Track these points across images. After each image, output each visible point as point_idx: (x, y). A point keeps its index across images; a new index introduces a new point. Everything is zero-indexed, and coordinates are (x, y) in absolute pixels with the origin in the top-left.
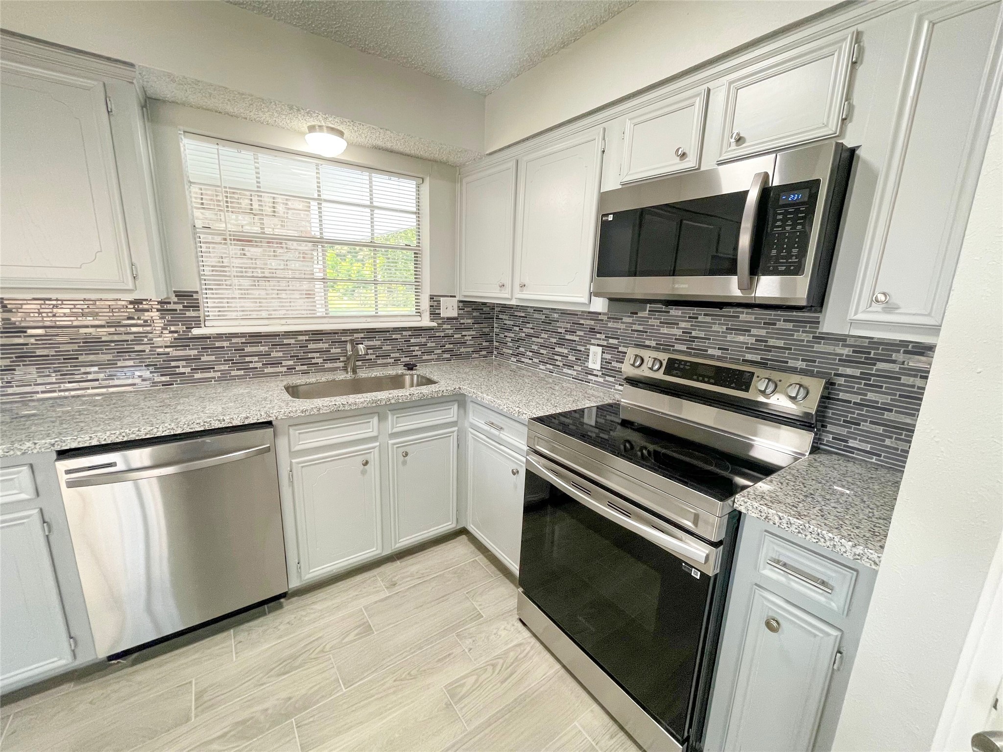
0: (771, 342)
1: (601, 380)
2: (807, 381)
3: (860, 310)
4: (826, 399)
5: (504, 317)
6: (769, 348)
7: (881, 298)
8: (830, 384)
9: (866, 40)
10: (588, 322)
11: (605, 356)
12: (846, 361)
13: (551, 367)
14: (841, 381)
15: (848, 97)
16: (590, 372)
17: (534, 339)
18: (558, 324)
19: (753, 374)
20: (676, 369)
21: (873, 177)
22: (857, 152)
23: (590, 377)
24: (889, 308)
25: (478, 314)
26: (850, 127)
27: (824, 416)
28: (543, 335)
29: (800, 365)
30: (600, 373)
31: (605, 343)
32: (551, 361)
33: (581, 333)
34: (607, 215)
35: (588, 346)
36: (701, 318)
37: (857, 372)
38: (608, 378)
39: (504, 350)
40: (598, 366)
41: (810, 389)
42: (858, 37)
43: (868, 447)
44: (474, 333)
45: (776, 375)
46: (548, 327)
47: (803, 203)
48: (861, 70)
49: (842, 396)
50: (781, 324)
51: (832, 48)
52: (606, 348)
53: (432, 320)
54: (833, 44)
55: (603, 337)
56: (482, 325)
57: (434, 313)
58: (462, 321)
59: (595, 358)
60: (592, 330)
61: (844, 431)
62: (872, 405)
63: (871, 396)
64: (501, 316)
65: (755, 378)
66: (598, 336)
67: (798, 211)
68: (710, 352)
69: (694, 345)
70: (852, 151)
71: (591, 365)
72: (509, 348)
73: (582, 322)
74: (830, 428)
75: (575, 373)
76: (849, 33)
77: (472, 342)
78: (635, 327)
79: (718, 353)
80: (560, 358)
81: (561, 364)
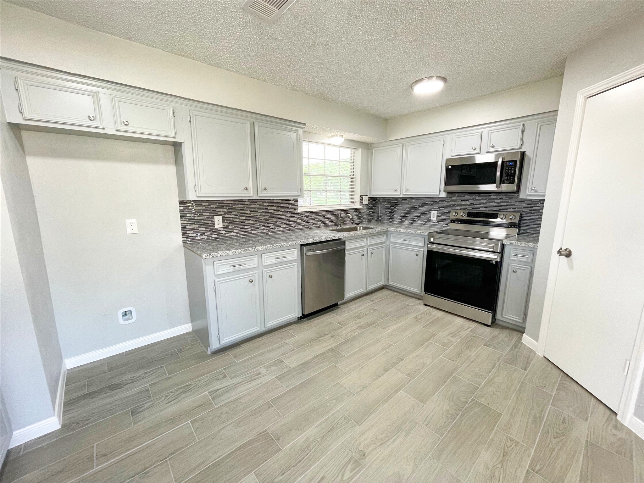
0: (502, 204)
1: (437, 224)
2: (514, 214)
3: (529, 192)
4: (521, 219)
5: (385, 203)
6: (501, 206)
7: (534, 189)
8: (521, 215)
9: (526, 126)
10: (430, 202)
11: (438, 214)
12: (524, 208)
13: (412, 221)
14: (524, 213)
15: (522, 139)
16: (432, 221)
17: (402, 211)
18: (415, 204)
19: (498, 214)
20: (471, 215)
21: (530, 159)
22: (525, 153)
23: (431, 223)
24: (536, 191)
25: (374, 203)
26: (523, 146)
27: (520, 225)
28: (407, 209)
29: (511, 210)
30: (436, 221)
31: (438, 210)
32: (412, 219)
33: (427, 207)
34: (449, 166)
35: (430, 212)
36: (477, 198)
37: (528, 211)
38: (440, 223)
39: (385, 217)
40: (435, 219)
41: (516, 216)
42: (524, 125)
43: (533, 232)
44: (373, 210)
45: (505, 213)
46: (410, 206)
47: (513, 166)
48: (525, 133)
49: (524, 218)
50: (505, 198)
51: (517, 127)
53: (360, 205)
54: (518, 126)
55: (437, 207)
56: (375, 207)
57: (361, 203)
58: (369, 206)
59: (434, 215)
60: (432, 205)
61: (526, 228)
62: (533, 220)
63: (532, 217)
64: (383, 203)
65: (499, 215)
66: (435, 207)
67: (509, 168)
68: (481, 209)
69: (475, 207)
70: (524, 152)
71: (432, 218)
72: (389, 216)
74: (522, 228)
75: (424, 222)
76: (522, 123)
77: (372, 214)
78: (451, 203)
79: (484, 209)
80: (416, 217)
81: (417, 220)
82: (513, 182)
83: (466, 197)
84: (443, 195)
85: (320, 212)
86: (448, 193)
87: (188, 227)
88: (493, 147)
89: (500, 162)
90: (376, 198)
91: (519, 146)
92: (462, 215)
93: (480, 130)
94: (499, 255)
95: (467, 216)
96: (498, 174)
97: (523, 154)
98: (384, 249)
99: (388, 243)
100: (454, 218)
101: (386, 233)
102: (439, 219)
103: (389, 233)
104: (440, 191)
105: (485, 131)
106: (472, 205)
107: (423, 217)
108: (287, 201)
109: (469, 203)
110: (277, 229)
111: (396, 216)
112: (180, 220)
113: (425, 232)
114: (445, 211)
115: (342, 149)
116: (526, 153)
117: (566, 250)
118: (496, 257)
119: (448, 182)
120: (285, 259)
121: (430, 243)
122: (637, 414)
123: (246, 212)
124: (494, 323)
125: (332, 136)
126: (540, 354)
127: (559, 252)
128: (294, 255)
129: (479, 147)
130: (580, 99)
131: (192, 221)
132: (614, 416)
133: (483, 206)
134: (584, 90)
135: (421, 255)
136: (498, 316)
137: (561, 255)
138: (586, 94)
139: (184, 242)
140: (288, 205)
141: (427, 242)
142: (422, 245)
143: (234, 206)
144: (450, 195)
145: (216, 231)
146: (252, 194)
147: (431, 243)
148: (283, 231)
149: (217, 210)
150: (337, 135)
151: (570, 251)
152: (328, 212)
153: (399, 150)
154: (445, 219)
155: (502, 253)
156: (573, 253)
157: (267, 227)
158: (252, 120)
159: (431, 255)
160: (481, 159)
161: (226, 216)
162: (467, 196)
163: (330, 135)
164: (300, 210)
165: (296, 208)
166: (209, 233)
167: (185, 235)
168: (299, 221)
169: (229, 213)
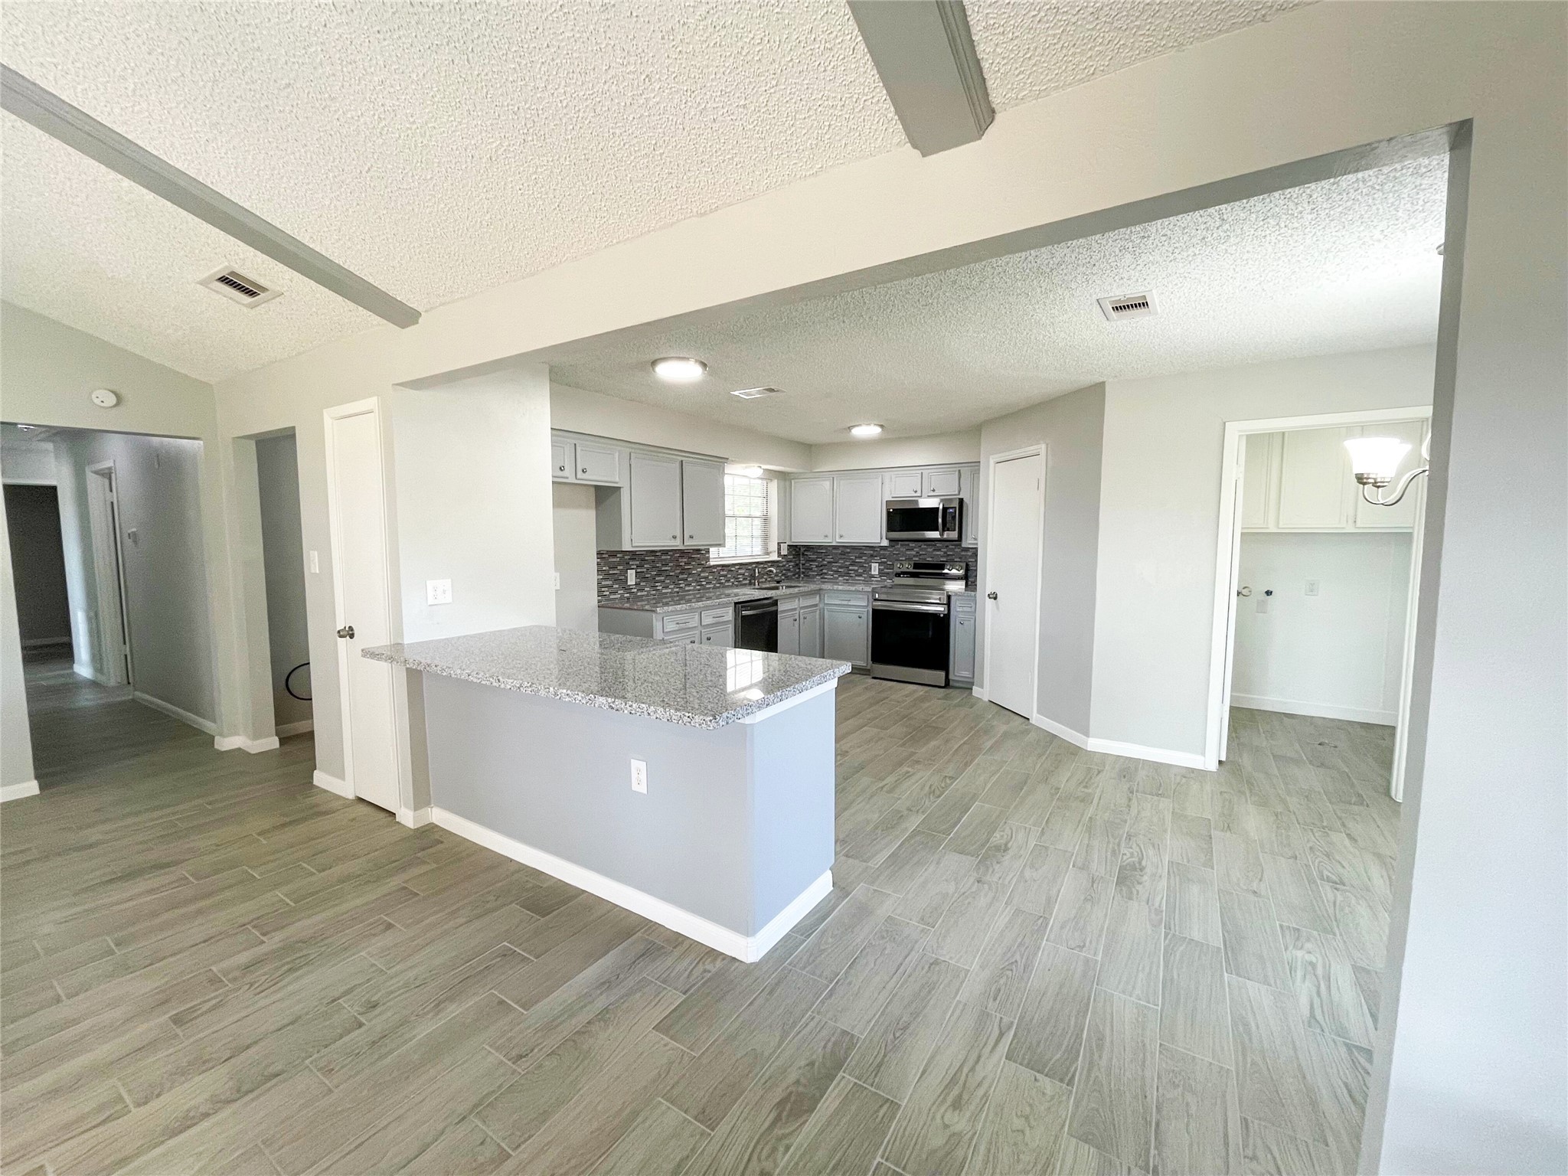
0: (947, 553)
1: (880, 578)
2: (961, 564)
3: (971, 540)
4: (965, 570)
5: (809, 553)
6: (947, 555)
7: (973, 537)
8: (967, 565)
9: (961, 473)
10: (870, 552)
11: (880, 567)
13: (848, 577)
15: (959, 486)
17: (833, 564)
18: (850, 555)
20: (918, 567)
23: (873, 578)
26: (961, 493)
28: (840, 561)
29: (957, 560)
30: (878, 575)
31: (880, 561)
32: (847, 574)
34: (890, 509)
35: (871, 564)
36: (922, 547)
39: (812, 572)
40: (877, 572)
41: (963, 566)
42: (959, 472)
45: (952, 564)
46: (842, 556)
47: (953, 512)
48: (961, 480)
50: (949, 547)
52: (880, 564)
53: (778, 557)
54: (954, 472)
55: (879, 558)
56: (797, 559)
57: (779, 554)
58: (789, 557)
59: (875, 569)
60: (873, 556)
64: (806, 554)
65: (945, 565)
66: (876, 558)
67: (949, 515)
68: (927, 559)
69: (921, 557)
70: (962, 499)
71: (873, 573)
72: (815, 571)
73: (865, 553)
75: (865, 577)
76: (958, 470)
77: (794, 569)
78: (894, 552)
79: (932, 559)
80: (852, 572)
81: (854, 575)
82: (954, 530)
84: (885, 543)
85: (734, 565)
86: (891, 541)
87: (603, 583)
88: (934, 490)
89: (941, 507)
90: (796, 546)
91: (957, 493)
92: (908, 567)
93: (919, 473)
94: (947, 607)
95: (914, 568)
96: (940, 520)
97: (961, 501)
98: (818, 612)
99: (821, 606)
100: (899, 571)
101: (819, 592)
102: (881, 573)
103: (822, 592)
104: (881, 538)
105: (923, 474)
106: (918, 554)
107: (862, 571)
108: (698, 551)
109: (915, 553)
110: (687, 588)
111: (826, 571)
112: (596, 574)
113: (869, 589)
114: (888, 563)
115: (752, 481)
116: (964, 500)
117: (994, 593)
118: (942, 609)
119: (891, 527)
120: (721, 619)
122: (1039, 712)
124: (947, 684)
126: (986, 699)
127: (990, 596)
128: (729, 614)
129: (920, 489)
130: (992, 461)
131: (607, 576)
133: (930, 556)
134: (996, 456)
135: (864, 616)
136: (951, 677)
137: (991, 599)
138: (994, 459)
139: (599, 601)
140: (700, 556)
141: (871, 600)
142: (865, 604)
143: (646, 558)
144: (893, 543)
145: (627, 589)
146: (678, 544)
147: (876, 600)
148: (693, 590)
149: (631, 563)
150: (755, 466)
151: (997, 594)
152: (742, 565)
153: (827, 484)
154: (888, 573)
155: (949, 604)
157: (677, 585)
158: (681, 460)
159: (877, 613)
160: (926, 503)
161: (638, 570)
162: (912, 545)
164: (712, 563)
165: (708, 559)
166: (622, 592)
167: (600, 593)
168: (710, 577)
169: (642, 566)
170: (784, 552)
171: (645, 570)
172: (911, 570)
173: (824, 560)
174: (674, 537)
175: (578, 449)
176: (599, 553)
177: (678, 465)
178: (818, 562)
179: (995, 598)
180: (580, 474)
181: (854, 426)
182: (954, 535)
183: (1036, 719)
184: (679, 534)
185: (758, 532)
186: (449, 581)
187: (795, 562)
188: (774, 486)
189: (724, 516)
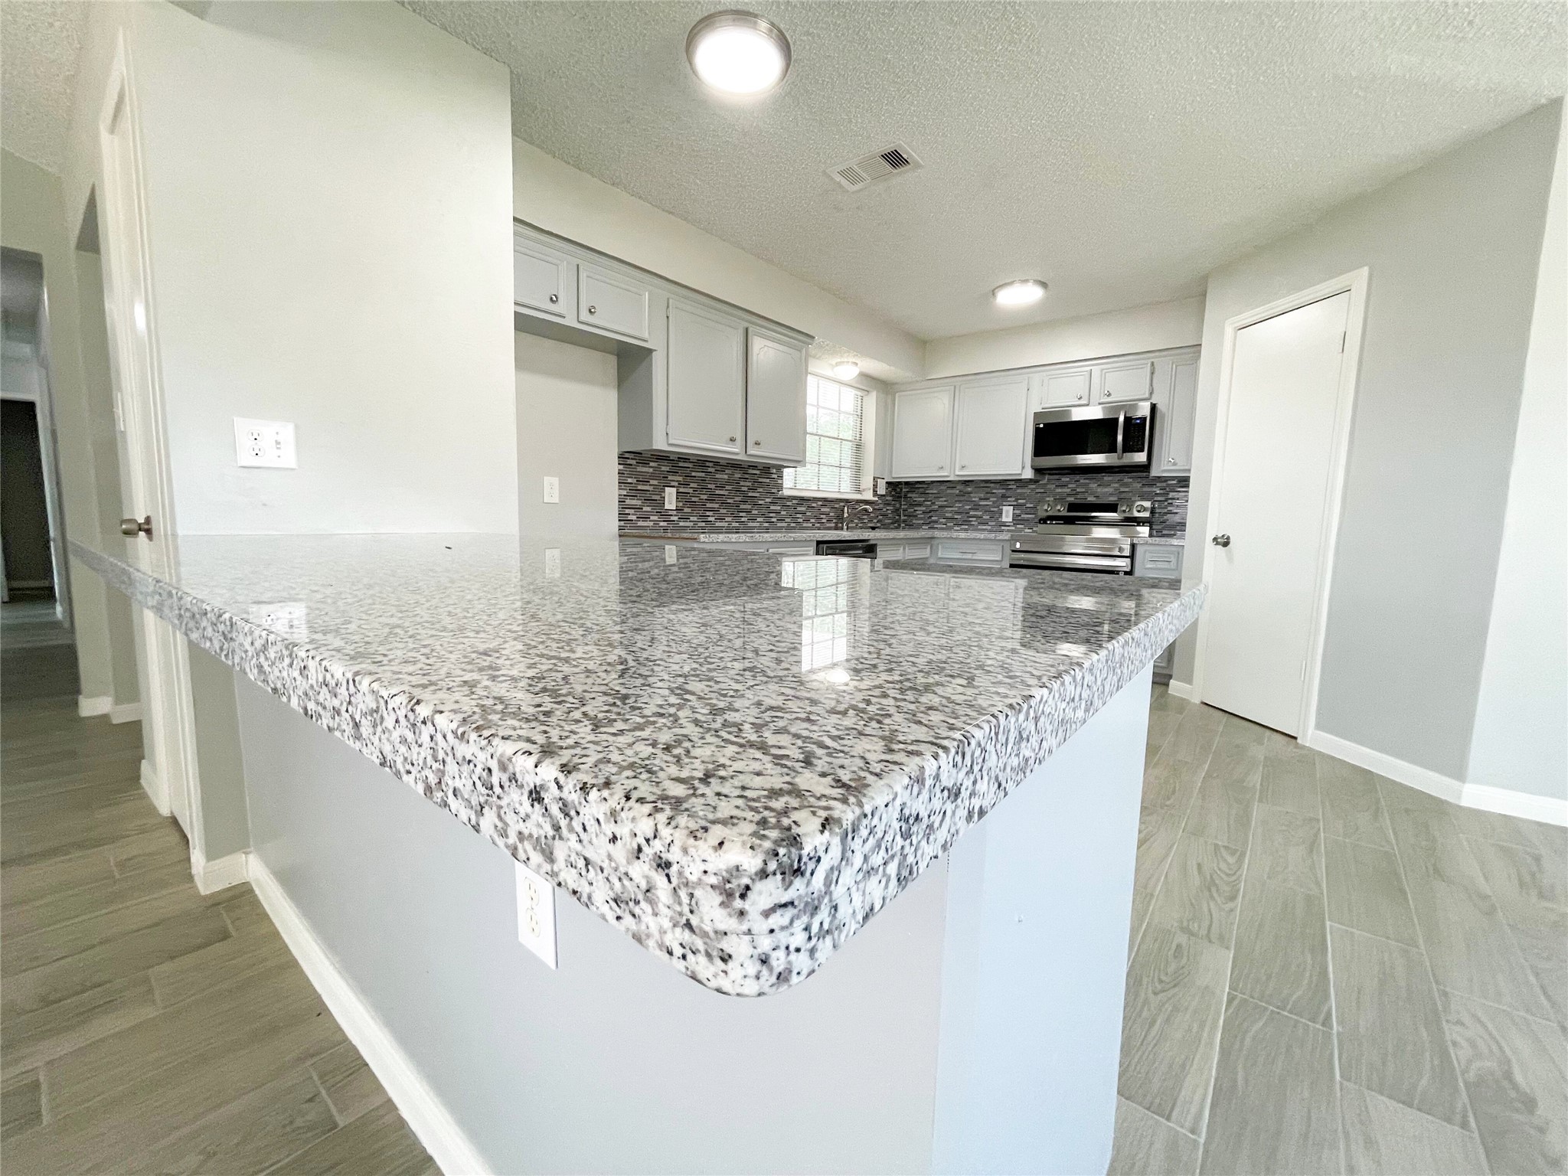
1: (1013, 528)
3: (1165, 465)
5: (914, 495)
7: (1172, 461)
9: (1155, 365)
10: (1000, 490)
11: (1016, 512)
13: (966, 527)
15: (1152, 384)
16: (1004, 524)
17: (947, 509)
18: (972, 495)
19: (1117, 504)
20: (1073, 509)
21: (1164, 416)
22: (1157, 406)
23: (1003, 528)
25: (895, 492)
26: (1153, 396)
28: (957, 505)
30: (1012, 524)
31: (1015, 503)
32: (966, 522)
33: (994, 499)
34: (1039, 424)
35: (1001, 507)
36: (1082, 481)
39: (916, 521)
40: (1010, 519)
41: (1145, 507)
42: (1153, 364)
44: (892, 508)
46: (962, 498)
47: (1140, 425)
48: (1155, 375)
49: (1157, 511)
51: (1144, 366)
52: (1016, 506)
53: (873, 496)
55: (1014, 499)
56: (896, 502)
57: (875, 493)
58: (887, 498)
59: (1008, 514)
60: (1004, 496)
61: (1160, 527)
63: (1169, 507)
66: (1009, 499)
67: (1135, 428)
69: (1079, 497)
70: (1155, 405)
71: (1004, 519)
72: (921, 519)
73: (994, 491)
74: (1154, 527)
75: (990, 527)
76: (1150, 361)
78: (1038, 491)
79: (1094, 498)
80: (974, 519)
81: (976, 523)
82: (1143, 451)
83: (1063, 479)
84: (1028, 474)
85: (816, 499)
86: (1037, 470)
87: (628, 502)
88: (1109, 395)
89: (1121, 418)
90: (899, 483)
91: (1147, 395)
92: (1061, 510)
93: (1088, 368)
94: (1129, 560)
95: (1068, 511)
96: (1120, 438)
97: (1154, 407)
99: (936, 559)
100: (1045, 515)
101: (929, 539)
102: (1016, 519)
103: (935, 542)
104: (1023, 468)
105: (1096, 370)
106: (1073, 491)
107: (988, 517)
108: (766, 468)
109: (1070, 491)
110: (751, 524)
111: (936, 518)
112: (617, 487)
114: (1028, 505)
115: (845, 389)
116: (1159, 406)
117: (1223, 536)
118: (1124, 564)
119: (1038, 450)
121: (1013, 551)
123: (709, 486)
125: (837, 364)
126: (1197, 700)
127: (1215, 539)
129: (1087, 394)
130: (1229, 331)
131: (634, 493)
132: (1293, 741)
133: (1092, 493)
134: (1233, 319)
137: (1218, 544)
138: (1236, 325)
139: (621, 528)
140: (768, 480)
141: (1010, 552)
143: (693, 474)
145: (664, 514)
146: (739, 451)
147: (1016, 552)
149: (670, 478)
150: (848, 362)
151: (1228, 538)
152: (826, 501)
153: (947, 397)
154: (1027, 519)
155: (1132, 557)
156: (1231, 540)
157: (738, 518)
158: (746, 325)
161: (681, 490)
163: (834, 363)
164: (786, 492)
165: (780, 487)
166: (656, 518)
167: (622, 517)
168: (783, 513)
169: (686, 485)
170: (882, 490)
171: (691, 491)
172: (1065, 513)
173: (933, 503)
174: (732, 440)
175: (583, 275)
176: (621, 457)
177: (741, 331)
178: (927, 506)
179: (1226, 544)
180: (585, 316)
181: (1001, 286)
182: (1141, 457)
183: (1313, 738)
184: (739, 436)
185: (847, 461)
186: (291, 427)
187: (894, 505)
188: (871, 402)
189: (805, 433)
